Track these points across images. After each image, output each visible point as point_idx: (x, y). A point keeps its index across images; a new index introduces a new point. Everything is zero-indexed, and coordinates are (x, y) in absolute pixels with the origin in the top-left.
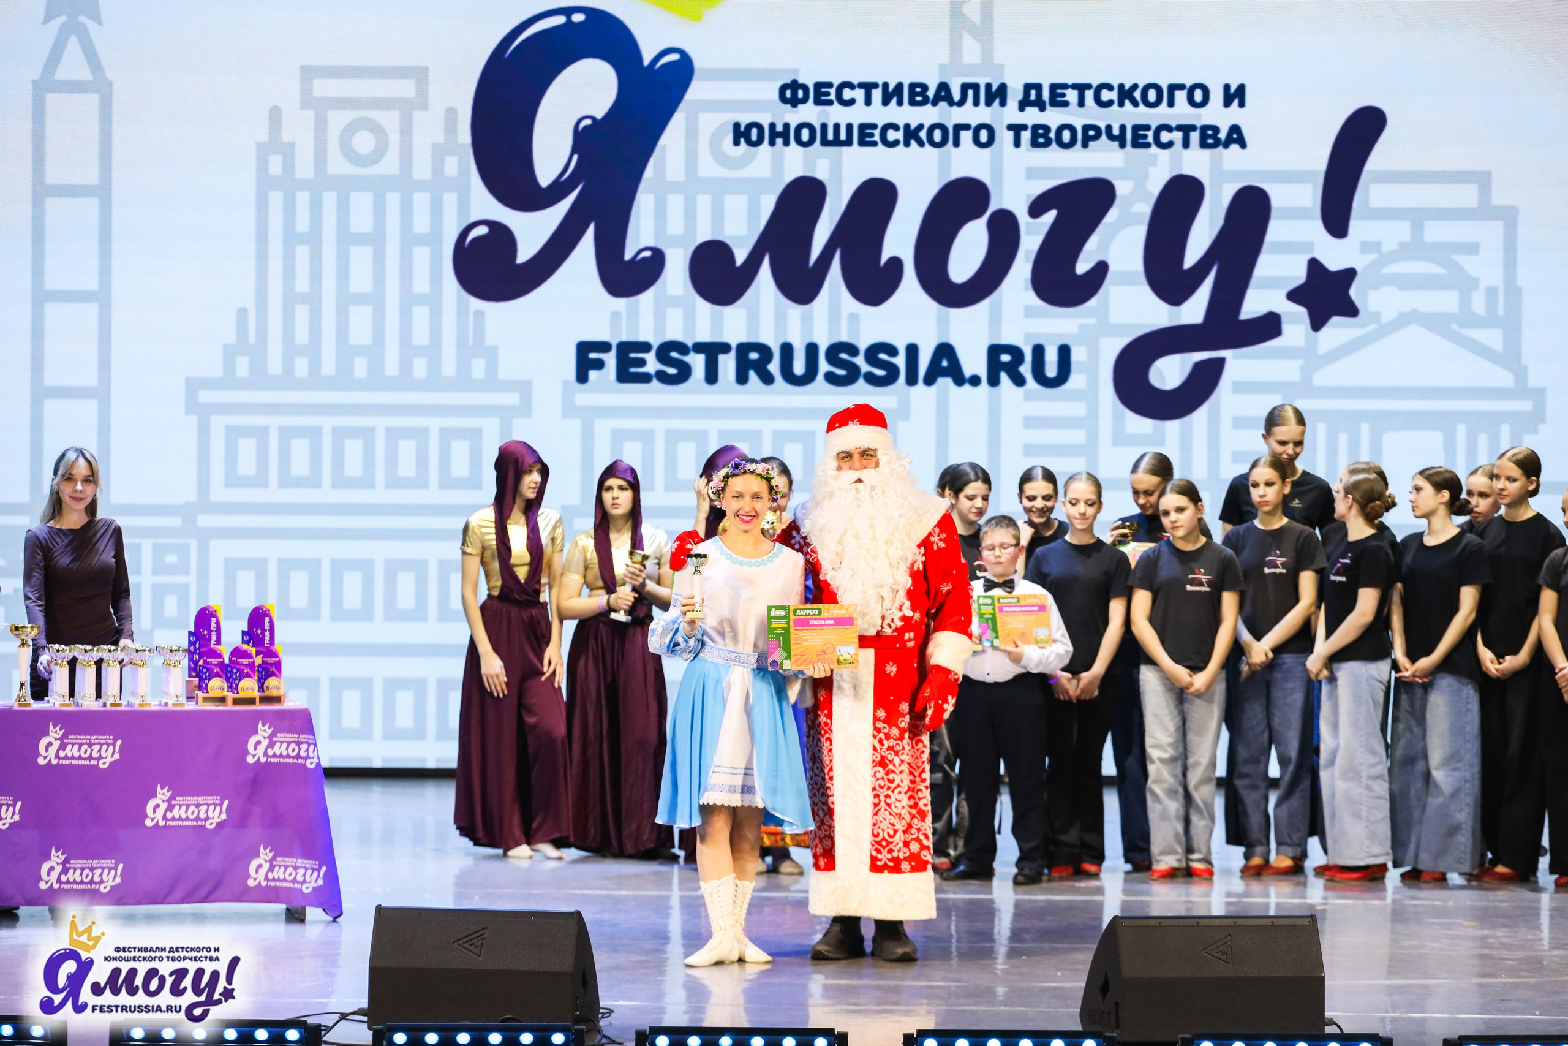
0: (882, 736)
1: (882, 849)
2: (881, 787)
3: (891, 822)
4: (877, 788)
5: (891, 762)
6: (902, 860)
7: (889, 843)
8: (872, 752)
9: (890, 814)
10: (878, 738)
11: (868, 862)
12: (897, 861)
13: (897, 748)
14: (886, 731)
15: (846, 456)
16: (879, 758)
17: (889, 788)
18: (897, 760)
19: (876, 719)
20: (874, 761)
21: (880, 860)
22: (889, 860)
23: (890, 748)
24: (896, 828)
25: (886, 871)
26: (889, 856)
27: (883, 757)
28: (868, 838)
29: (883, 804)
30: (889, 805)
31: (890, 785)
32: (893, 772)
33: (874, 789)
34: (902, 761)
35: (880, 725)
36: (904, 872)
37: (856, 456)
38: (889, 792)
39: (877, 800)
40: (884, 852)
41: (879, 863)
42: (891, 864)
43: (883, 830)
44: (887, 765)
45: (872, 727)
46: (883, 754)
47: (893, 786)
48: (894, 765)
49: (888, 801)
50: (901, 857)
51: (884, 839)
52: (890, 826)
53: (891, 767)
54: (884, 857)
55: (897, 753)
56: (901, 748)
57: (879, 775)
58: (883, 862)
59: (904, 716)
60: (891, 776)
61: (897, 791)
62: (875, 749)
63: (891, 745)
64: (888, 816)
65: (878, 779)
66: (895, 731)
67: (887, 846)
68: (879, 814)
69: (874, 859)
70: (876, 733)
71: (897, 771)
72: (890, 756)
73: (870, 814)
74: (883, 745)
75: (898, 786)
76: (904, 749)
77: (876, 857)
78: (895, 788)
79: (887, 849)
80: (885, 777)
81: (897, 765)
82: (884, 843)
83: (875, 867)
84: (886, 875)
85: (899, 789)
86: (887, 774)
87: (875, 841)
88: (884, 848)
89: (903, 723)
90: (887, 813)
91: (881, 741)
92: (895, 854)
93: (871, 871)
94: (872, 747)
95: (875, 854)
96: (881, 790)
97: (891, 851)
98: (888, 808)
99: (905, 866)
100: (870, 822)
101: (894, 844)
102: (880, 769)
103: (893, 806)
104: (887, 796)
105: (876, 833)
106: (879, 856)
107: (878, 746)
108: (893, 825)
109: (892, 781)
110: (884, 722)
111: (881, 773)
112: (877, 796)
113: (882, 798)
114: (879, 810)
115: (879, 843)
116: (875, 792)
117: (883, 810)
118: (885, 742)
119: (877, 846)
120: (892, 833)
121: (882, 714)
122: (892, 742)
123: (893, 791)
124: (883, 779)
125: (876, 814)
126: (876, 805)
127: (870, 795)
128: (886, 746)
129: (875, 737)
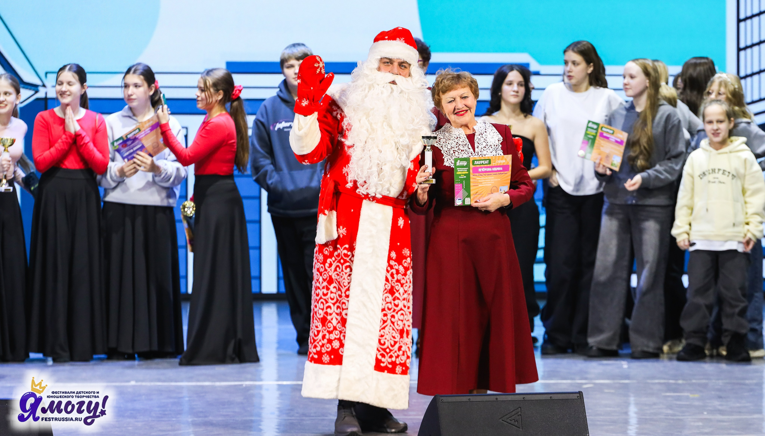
0: (394, 271)
1: (386, 355)
2: (389, 309)
3: (393, 335)
4: (386, 309)
5: (397, 291)
6: (397, 365)
7: (391, 350)
8: (384, 282)
9: (393, 329)
10: (390, 272)
11: (374, 363)
12: (394, 364)
13: (403, 281)
14: (397, 267)
15: (387, 62)
16: (390, 287)
17: (394, 310)
18: (401, 291)
19: (390, 258)
20: (386, 289)
21: (384, 363)
22: (389, 363)
23: (398, 281)
24: (396, 340)
25: (386, 371)
26: (390, 360)
27: (392, 287)
28: (376, 344)
29: (389, 321)
30: (393, 323)
31: (395, 308)
32: (398, 299)
33: (383, 310)
34: (406, 292)
35: (392, 263)
36: (396, 374)
37: (396, 64)
38: (394, 314)
39: (385, 318)
40: (387, 357)
41: (382, 365)
42: (390, 366)
43: (388, 341)
44: (395, 293)
45: (387, 264)
46: (393, 285)
47: (397, 309)
48: (399, 294)
49: (393, 319)
50: (398, 363)
51: (388, 347)
52: (392, 338)
53: (397, 294)
54: (386, 361)
55: (402, 285)
56: (405, 282)
57: (388, 300)
58: (385, 364)
59: (406, 258)
60: (396, 302)
61: (400, 313)
62: (387, 280)
63: (399, 278)
64: (392, 331)
65: (387, 303)
66: (401, 269)
67: (390, 352)
68: (386, 328)
69: (378, 361)
70: (389, 269)
71: (401, 299)
72: (398, 287)
73: (379, 328)
74: (393, 278)
75: (401, 309)
76: (407, 282)
77: (381, 360)
78: (399, 311)
79: (389, 355)
80: (392, 302)
81: (401, 294)
82: (388, 350)
83: (379, 367)
84: (385, 374)
85: (402, 312)
86: (394, 300)
87: (381, 348)
88: (387, 353)
89: (406, 263)
90: (391, 328)
91: (392, 275)
92: (394, 359)
93: (375, 369)
94: (385, 279)
95: (380, 357)
96: (389, 312)
97: (391, 357)
98: (392, 325)
99: (399, 369)
100: (378, 334)
101: (393, 352)
102: (390, 296)
103: (395, 324)
104: (393, 316)
105: (382, 342)
106: (383, 360)
107: (390, 278)
108: (394, 337)
109: (397, 306)
110: (395, 261)
111: (390, 299)
112: (385, 315)
113: (389, 317)
114: (387, 326)
115: (384, 350)
116: (384, 312)
117: (389, 326)
118: (395, 276)
119: (382, 352)
120: (393, 343)
121: (393, 255)
122: (400, 277)
123: (397, 313)
124: (391, 303)
125: (384, 328)
126: (385, 322)
127: (380, 315)
128: (396, 279)
129: (388, 271)
